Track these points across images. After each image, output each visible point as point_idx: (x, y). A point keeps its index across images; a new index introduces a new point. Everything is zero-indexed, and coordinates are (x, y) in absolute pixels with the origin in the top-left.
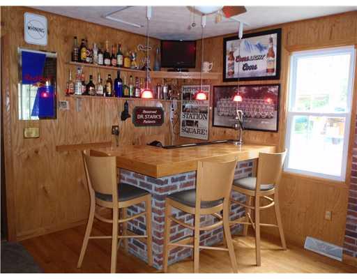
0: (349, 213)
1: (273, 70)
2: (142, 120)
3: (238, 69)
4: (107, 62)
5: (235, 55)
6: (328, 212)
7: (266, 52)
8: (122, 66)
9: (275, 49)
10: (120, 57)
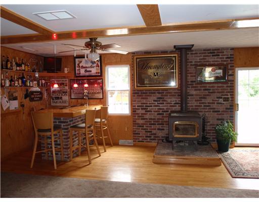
0: (133, 126)
1: (99, 73)
2: (33, 98)
3: (82, 71)
4: (18, 68)
5: (81, 65)
6: (126, 128)
7: (95, 65)
8: (24, 70)
9: (99, 64)
10: (23, 66)
